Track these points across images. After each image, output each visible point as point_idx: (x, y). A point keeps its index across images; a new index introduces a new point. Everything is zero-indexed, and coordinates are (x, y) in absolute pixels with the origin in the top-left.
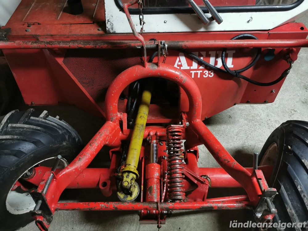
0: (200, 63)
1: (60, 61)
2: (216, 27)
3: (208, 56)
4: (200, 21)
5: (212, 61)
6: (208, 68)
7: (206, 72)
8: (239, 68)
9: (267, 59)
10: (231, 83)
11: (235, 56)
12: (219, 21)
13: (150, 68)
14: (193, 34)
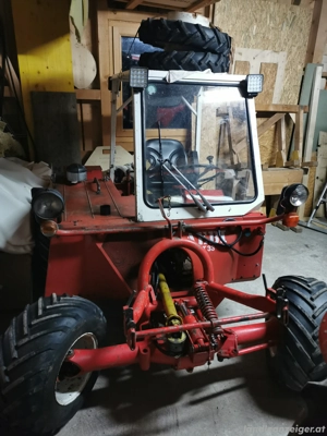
0: (204, 240)
1: (100, 245)
2: (211, 214)
3: (208, 235)
4: (200, 210)
5: (211, 238)
6: (210, 243)
7: (209, 247)
8: (230, 242)
9: (247, 235)
10: (227, 254)
11: (226, 234)
12: (212, 210)
13: (176, 240)
14: (196, 219)
